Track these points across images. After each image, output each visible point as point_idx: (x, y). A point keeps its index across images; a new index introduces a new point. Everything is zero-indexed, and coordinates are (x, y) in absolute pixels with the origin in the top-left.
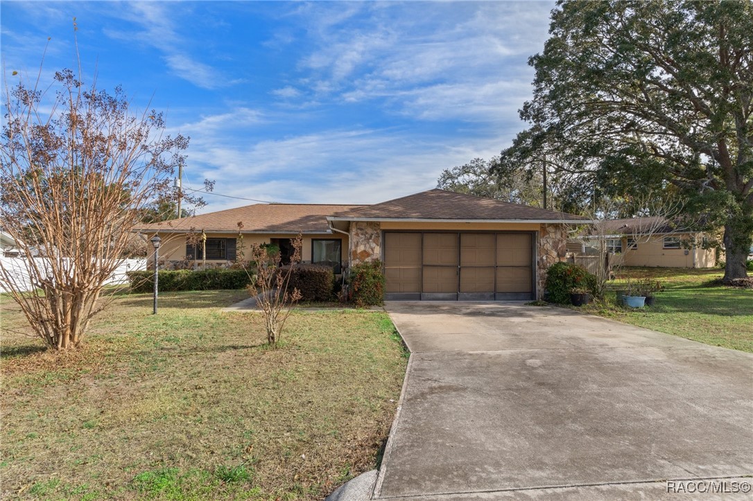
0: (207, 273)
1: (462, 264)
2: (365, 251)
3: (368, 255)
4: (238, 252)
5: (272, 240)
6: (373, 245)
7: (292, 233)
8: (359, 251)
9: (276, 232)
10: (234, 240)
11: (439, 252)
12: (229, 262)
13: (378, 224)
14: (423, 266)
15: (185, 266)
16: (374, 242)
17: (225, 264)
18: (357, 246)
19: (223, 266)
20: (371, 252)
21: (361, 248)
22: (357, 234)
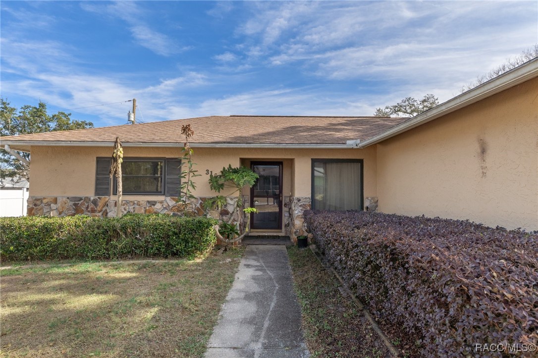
0: (118, 225)
4: (183, 180)
5: (243, 161)
7: (281, 146)
9: (252, 146)
10: (178, 162)
12: (168, 199)
15: (92, 206)
17: (161, 202)
19: (158, 206)
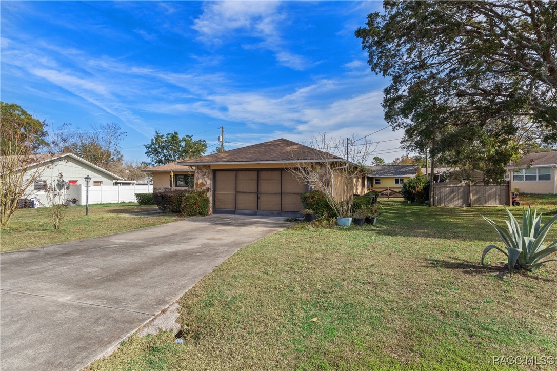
1: (260, 192)
2: (202, 183)
3: (204, 185)
6: (206, 179)
8: (199, 183)
11: (247, 183)
13: (209, 166)
14: (237, 192)
16: (207, 177)
18: (198, 180)
20: (205, 183)
21: (200, 181)
22: (198, 173)
